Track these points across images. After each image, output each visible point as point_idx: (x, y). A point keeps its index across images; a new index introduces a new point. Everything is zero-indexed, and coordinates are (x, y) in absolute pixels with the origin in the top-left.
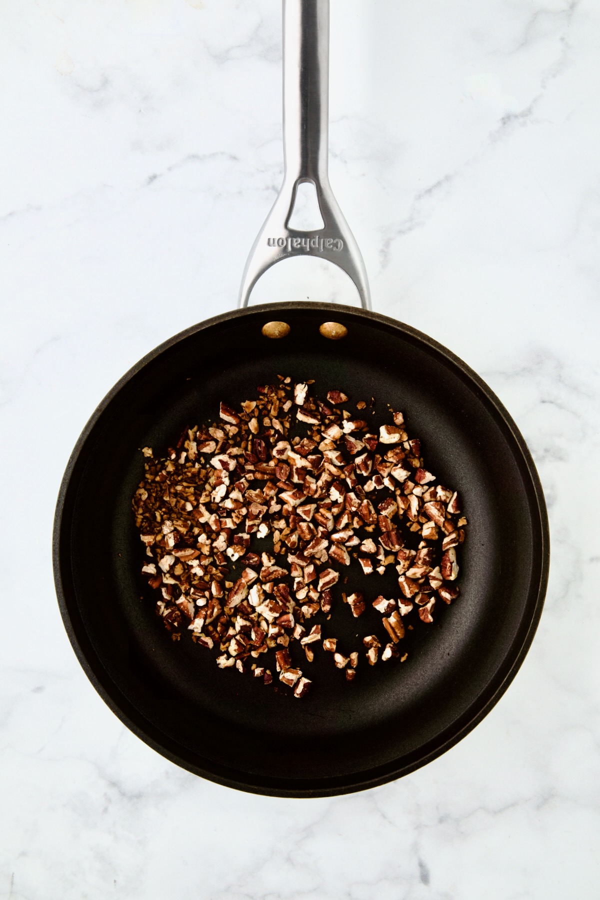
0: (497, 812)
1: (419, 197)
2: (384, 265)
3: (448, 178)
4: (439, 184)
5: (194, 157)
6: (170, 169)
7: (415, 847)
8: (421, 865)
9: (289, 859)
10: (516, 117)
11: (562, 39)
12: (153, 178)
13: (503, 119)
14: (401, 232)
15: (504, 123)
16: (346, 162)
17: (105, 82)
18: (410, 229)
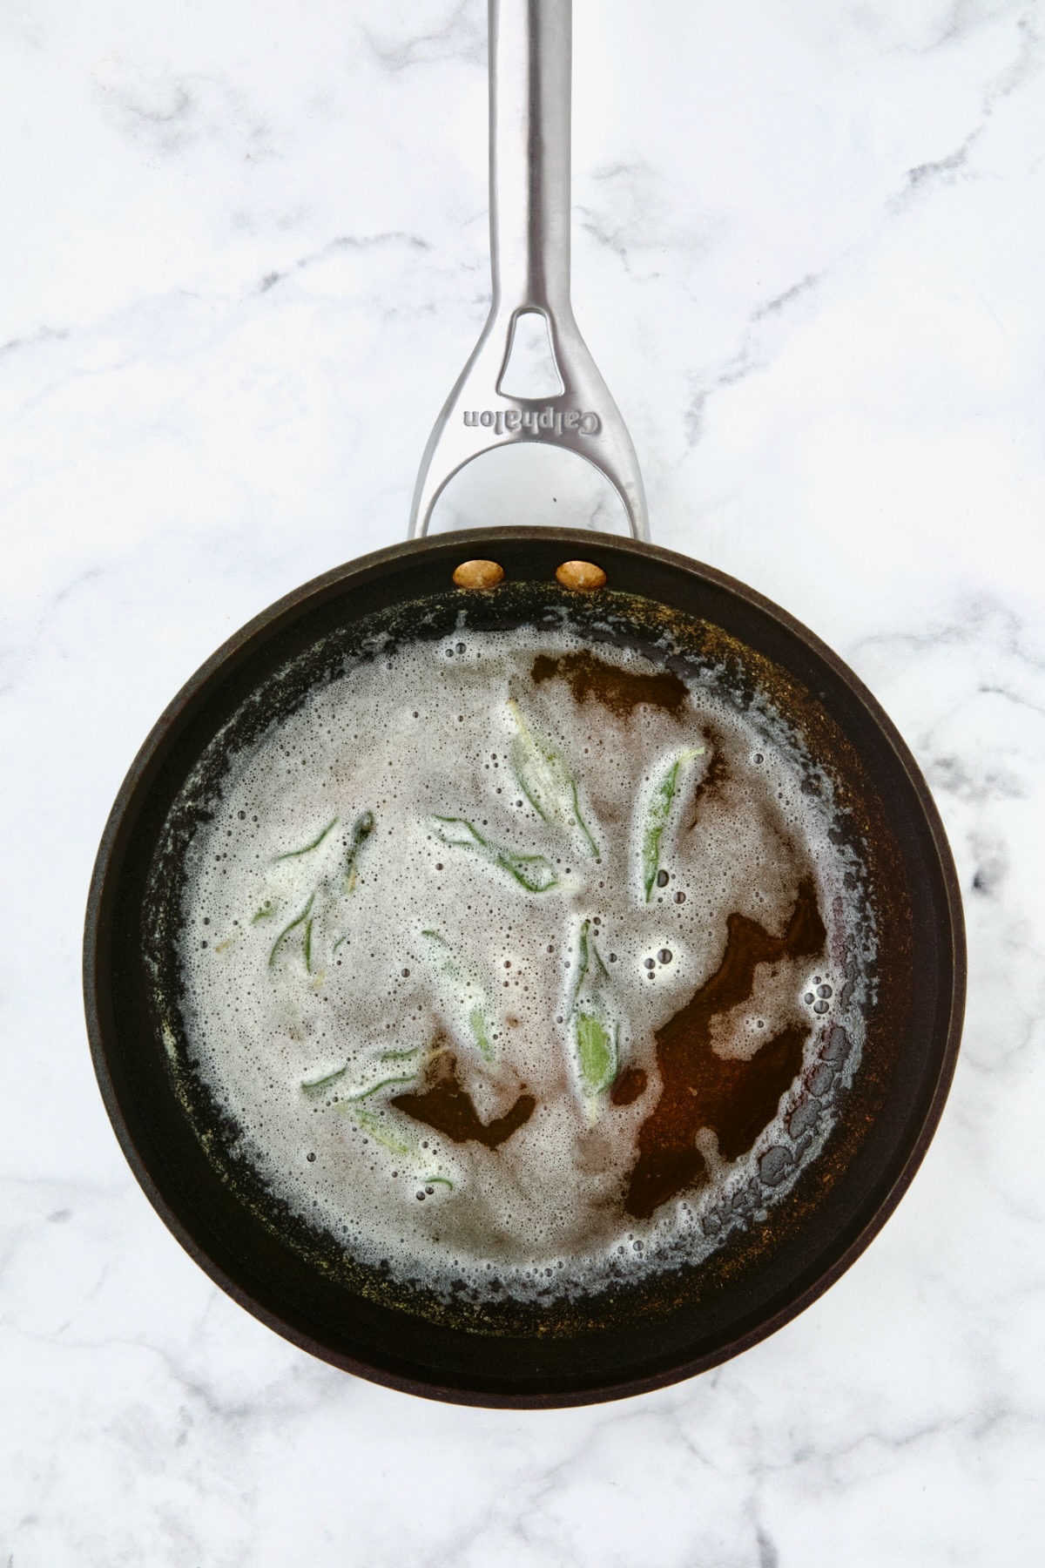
0: (902, 1443)
1: (759, 315)
2: (693, 441)
3: (810, 281)
4: (794, 291)
5: (347, 241)
6: (302, 264)
7: (751, 1508)
8: (762, 1541)
9: (519, 1530)
10: (936, 167)
11: (1022, 24)
12: (271, 280)
13: (912, 171)
14: (725, 380)
15: (915, 180)
16: (623, 252)
17: (184, 103)
18: (741, 374)
